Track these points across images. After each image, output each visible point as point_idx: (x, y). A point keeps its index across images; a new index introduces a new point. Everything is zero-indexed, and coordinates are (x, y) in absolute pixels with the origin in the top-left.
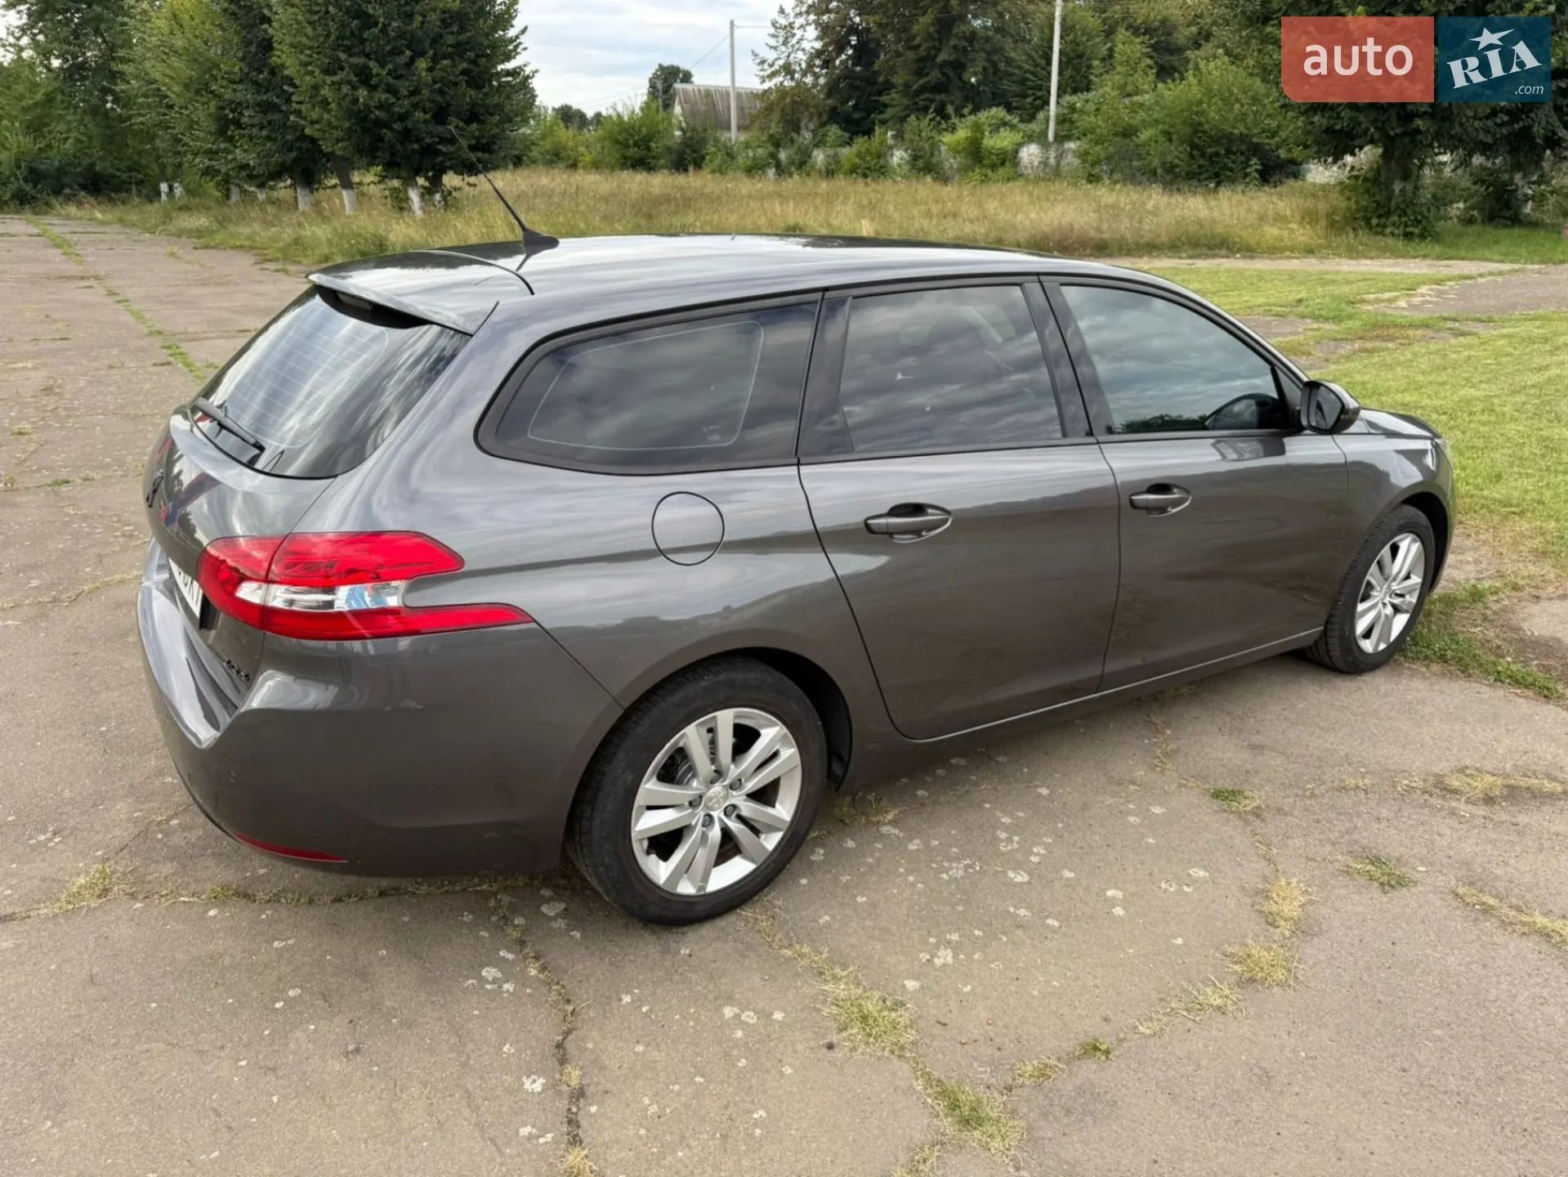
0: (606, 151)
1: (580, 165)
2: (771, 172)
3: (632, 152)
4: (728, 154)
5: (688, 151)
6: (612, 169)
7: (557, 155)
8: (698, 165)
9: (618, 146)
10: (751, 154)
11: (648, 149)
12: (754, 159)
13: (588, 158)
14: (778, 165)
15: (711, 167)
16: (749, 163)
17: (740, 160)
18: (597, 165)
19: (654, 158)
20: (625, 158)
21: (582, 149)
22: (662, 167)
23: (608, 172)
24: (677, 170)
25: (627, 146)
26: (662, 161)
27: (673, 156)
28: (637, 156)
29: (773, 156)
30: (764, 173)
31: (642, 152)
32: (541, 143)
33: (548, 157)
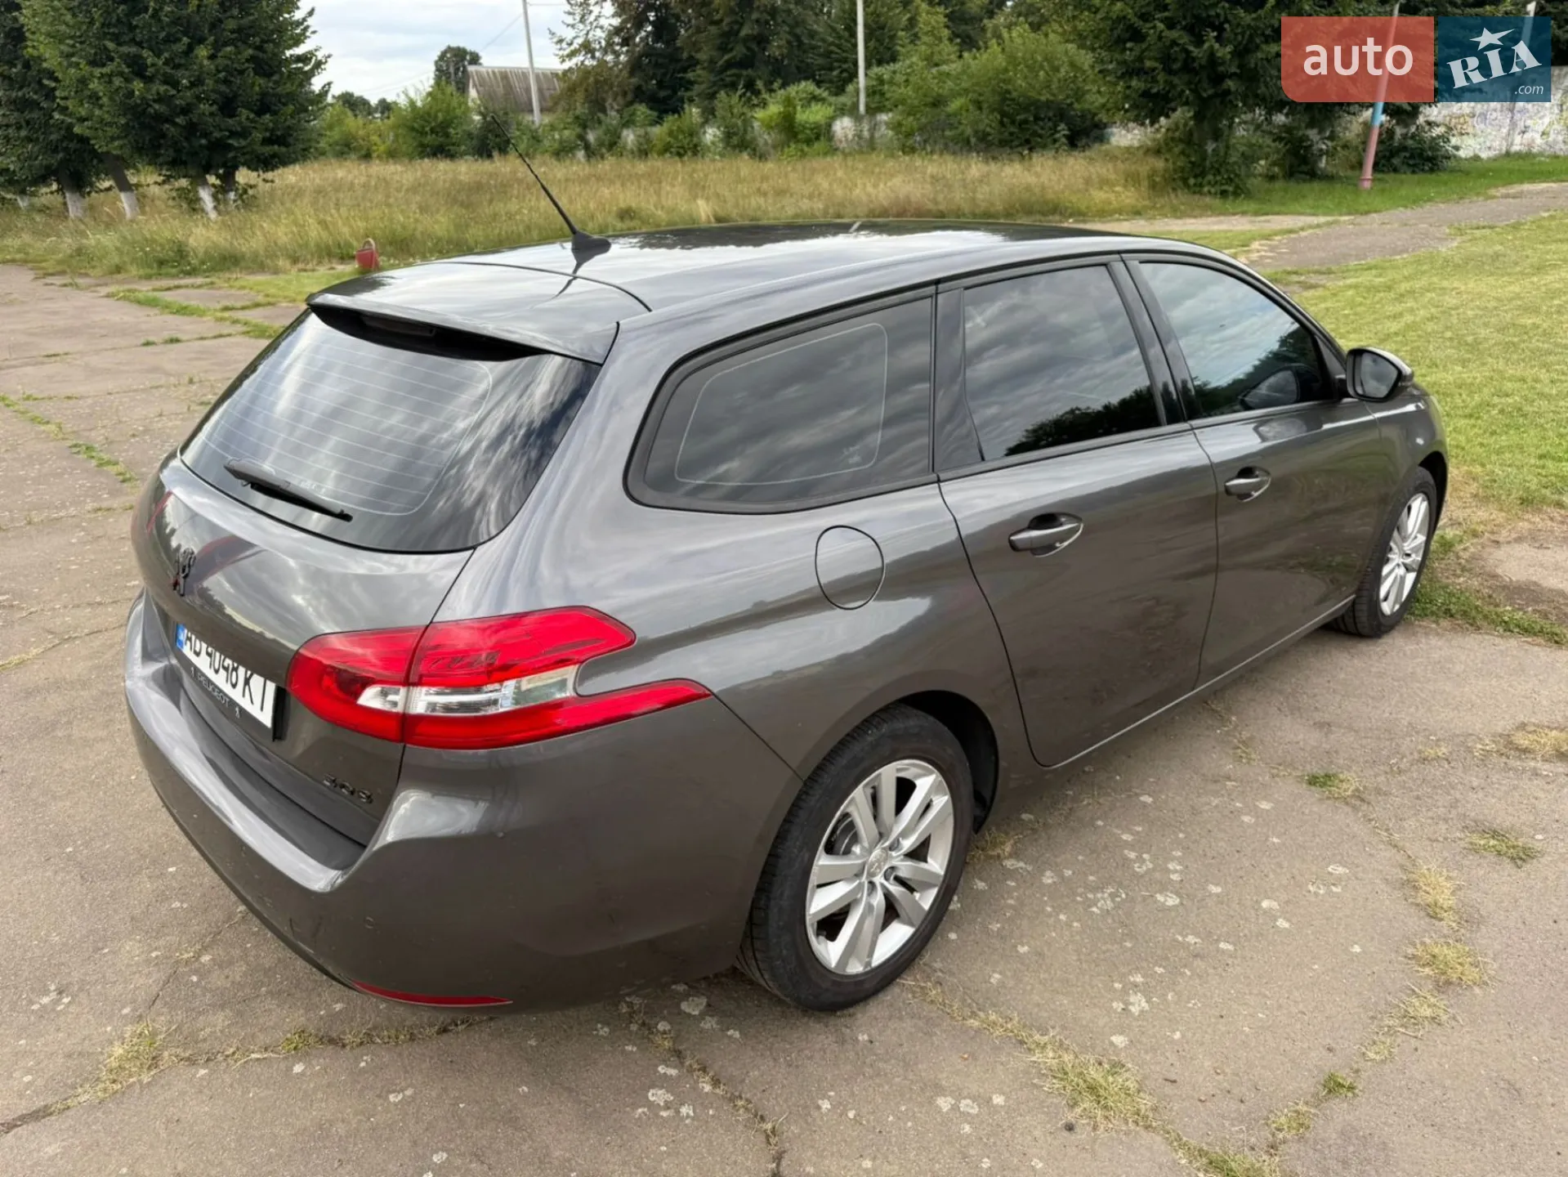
0: (401, 139)
1: (375, 155)
2: (581, 154)
3: (429, 139)
4: (534, 138)
5: (490, 135)
6: (411, 159)
7: (347, 145)
8: (503, 151)
9: (414, 134)
10: (557, 136)
11: (447, 135)
12: (561, 141)
13: (382, 148)
14: (587, 147)
15: (518, 151)
16: (556, 145)
17: (546, 143)
18: (392, 155)
19: (453, 144)
20: (422, 146)
21: (375, 138)
22: (465, 153)
23: (407, 161)
24: (481, 155)
25: (423, 133)
26: (463, 148)
27: (475, 142)
28: (437, 143)
29: (582, 137)
30: (574, 155)
31: (441, 139)
32: (328, 133)
33: (338, 148)
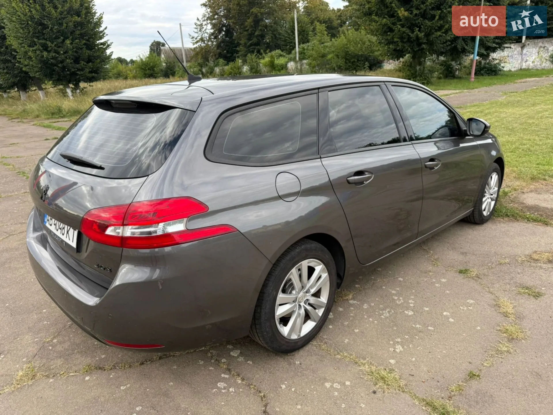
0: (138, 72)
1: (129, 78)
3: (148, 72)
5: (169, 70)
6: (141, 78)
7: (119, 75)
8: (173, 75)
9: (142, 70)
10: (192, 70)
11: (154, 70)
12: (193, 72)
13: (131, 75)
14: (202, 73)
15: (179, 75)
18: (135, 77)
19: (156, 74)
20: (145, 74)
21: (129, 72)
23: (140, 80)
24: (166, 77)
25: (145, 70)
26: (159, 75)
27: (163, 72)
28: (150, 73)
29: (201, 70)
31: (152, 72)
32: (112, 71)
33: (116, 76)
